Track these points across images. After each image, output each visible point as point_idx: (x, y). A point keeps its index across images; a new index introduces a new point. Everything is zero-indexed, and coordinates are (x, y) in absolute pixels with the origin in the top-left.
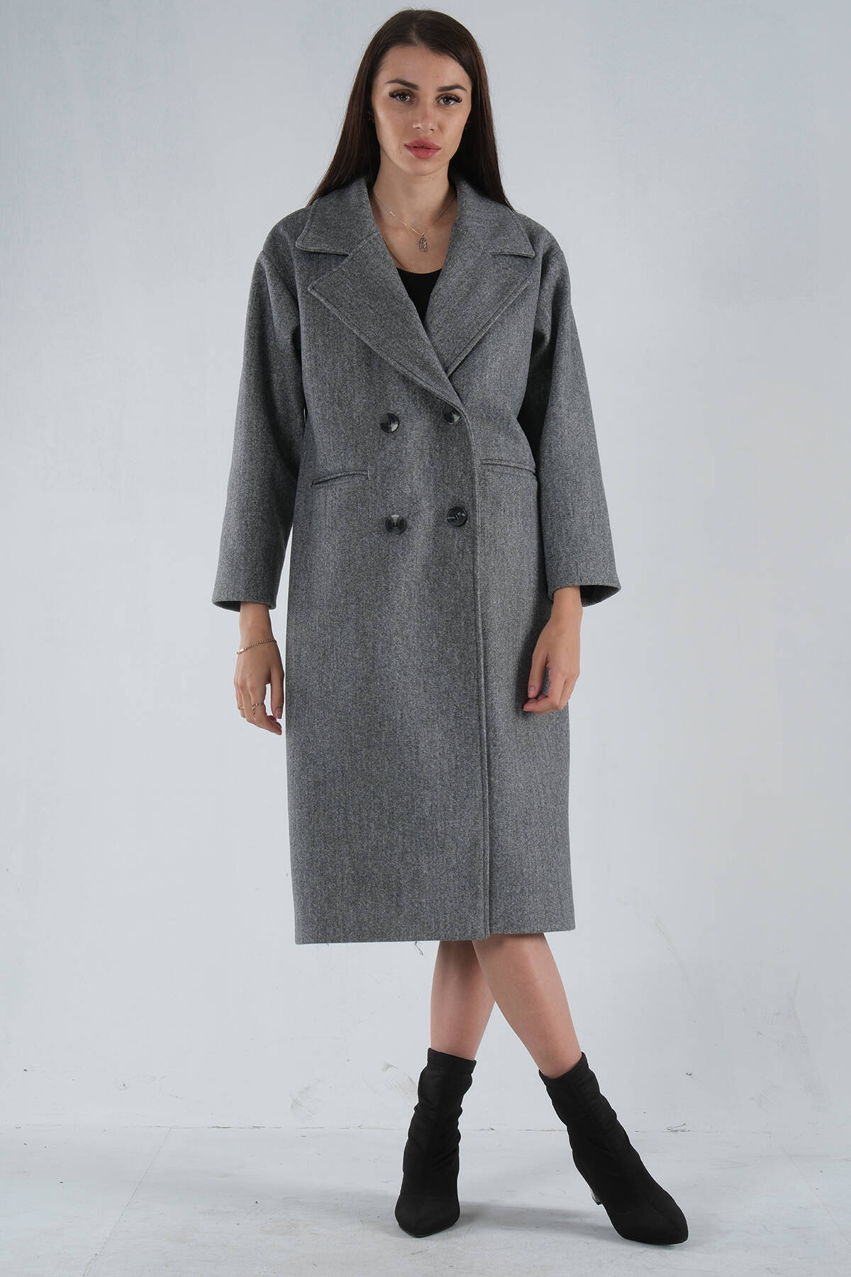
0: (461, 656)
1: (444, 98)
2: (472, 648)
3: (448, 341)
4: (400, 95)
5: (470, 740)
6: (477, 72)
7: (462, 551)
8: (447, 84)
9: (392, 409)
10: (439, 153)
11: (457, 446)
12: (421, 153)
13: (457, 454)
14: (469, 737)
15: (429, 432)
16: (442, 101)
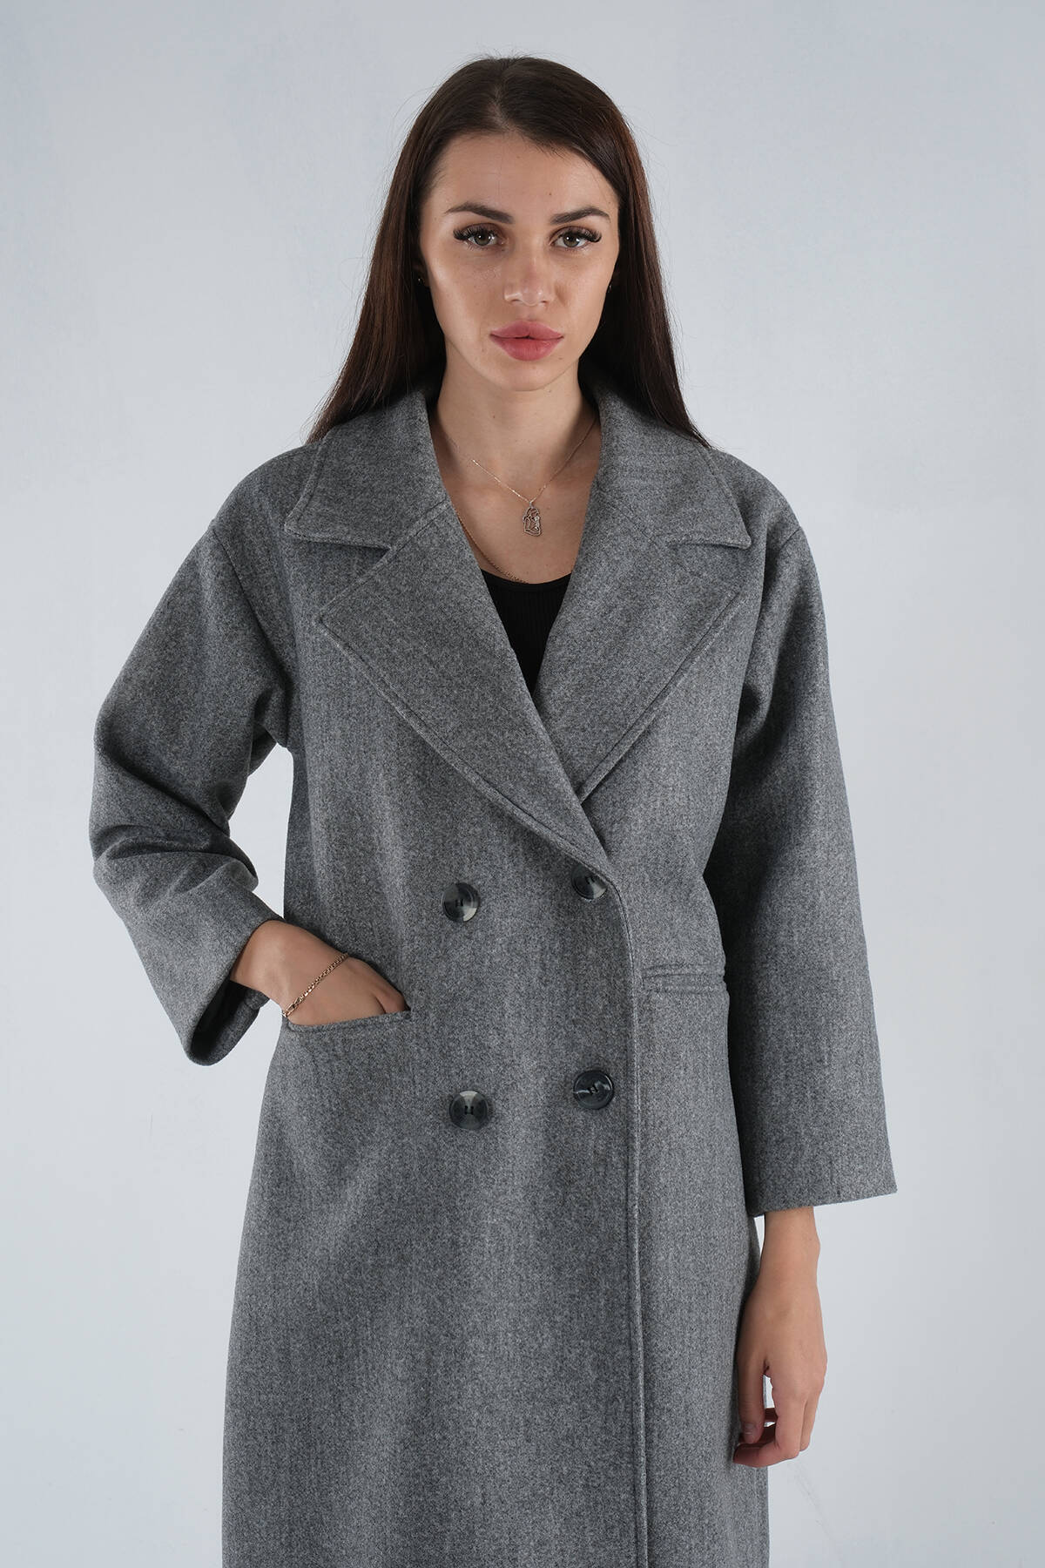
0: (599, 1365)
1: (564, 236)
2: (621, 1352)
3: (584, 730)
4: (475, 234)
5: (617, 1532)
6: (628, 178)
7: (604, 1161)
8: (570, 207)
9: (467, 875)
10: (559, 346)
11: (597, 946)
12: (525, 348)
13: (596, 962)
14: (613, 1527)
15: (540, 918)
16: (560, 242)
